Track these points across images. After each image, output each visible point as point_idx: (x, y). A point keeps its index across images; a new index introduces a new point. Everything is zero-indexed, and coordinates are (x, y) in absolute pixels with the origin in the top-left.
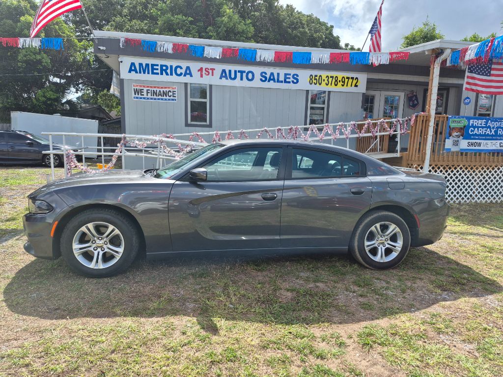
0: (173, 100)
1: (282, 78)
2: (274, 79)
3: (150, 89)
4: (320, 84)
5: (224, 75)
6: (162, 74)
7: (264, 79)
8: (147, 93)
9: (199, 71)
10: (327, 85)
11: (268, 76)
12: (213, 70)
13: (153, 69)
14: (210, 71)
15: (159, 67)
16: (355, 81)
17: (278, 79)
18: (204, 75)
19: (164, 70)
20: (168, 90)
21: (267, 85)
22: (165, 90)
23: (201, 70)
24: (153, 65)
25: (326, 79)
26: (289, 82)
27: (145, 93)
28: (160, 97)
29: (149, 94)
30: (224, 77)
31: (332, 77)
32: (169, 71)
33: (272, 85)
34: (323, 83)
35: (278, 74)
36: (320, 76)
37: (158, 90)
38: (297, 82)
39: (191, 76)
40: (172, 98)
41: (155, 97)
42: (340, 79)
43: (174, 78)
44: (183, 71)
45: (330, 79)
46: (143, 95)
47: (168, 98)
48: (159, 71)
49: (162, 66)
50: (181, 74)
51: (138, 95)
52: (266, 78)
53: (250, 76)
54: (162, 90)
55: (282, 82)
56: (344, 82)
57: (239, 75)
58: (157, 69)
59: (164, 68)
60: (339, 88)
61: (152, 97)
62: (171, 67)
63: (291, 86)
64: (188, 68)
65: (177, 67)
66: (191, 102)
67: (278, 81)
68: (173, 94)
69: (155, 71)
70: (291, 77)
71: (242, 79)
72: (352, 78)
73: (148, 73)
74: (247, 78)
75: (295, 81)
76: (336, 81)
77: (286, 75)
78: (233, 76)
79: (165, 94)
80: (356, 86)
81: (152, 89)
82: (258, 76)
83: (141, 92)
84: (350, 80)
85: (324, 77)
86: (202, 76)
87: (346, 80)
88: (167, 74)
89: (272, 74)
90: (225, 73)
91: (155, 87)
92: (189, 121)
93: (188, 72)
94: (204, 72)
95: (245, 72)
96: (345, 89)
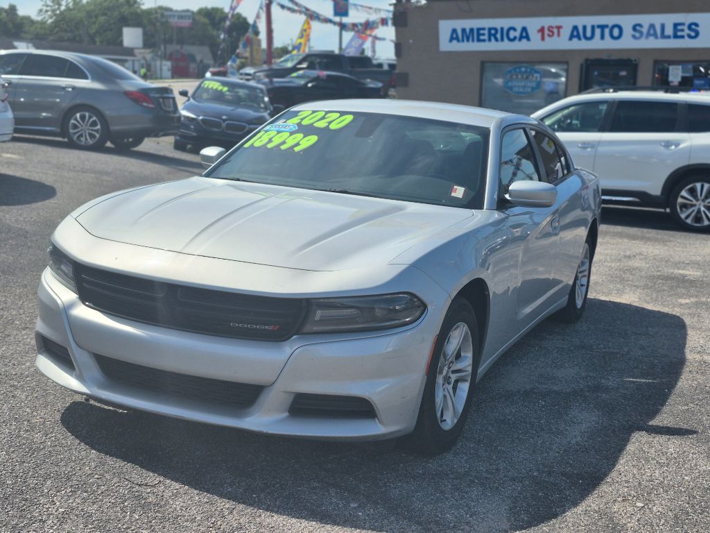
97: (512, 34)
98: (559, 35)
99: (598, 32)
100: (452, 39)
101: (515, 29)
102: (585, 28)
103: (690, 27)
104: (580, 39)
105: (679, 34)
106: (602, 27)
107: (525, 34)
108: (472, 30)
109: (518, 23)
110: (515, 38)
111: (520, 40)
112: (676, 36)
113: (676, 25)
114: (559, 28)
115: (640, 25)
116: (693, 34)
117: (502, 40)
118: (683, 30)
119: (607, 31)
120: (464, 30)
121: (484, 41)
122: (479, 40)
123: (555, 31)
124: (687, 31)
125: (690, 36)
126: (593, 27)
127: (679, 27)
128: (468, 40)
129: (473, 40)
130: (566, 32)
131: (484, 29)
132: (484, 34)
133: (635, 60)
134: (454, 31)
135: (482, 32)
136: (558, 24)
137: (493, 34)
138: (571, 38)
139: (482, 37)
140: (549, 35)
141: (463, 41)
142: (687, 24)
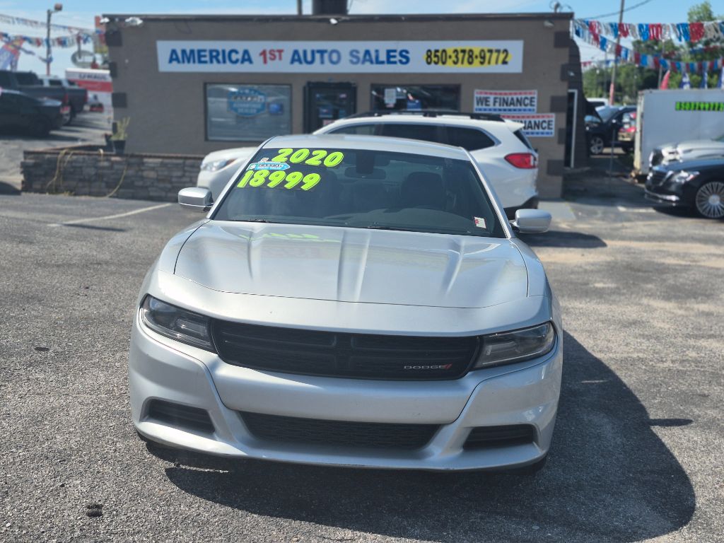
97: (234, 57)
98: (280, 58)
99: (318, 56)
100: (171, 60)
101: (236, 52)
102: (305, 52)
103: (401, 54)
104: (301, 62)
105: (392, 59)
106: (322, 52)
107: (247, 58)
108: (192, 51)
109: (240, 46)
110: (236, 61)
111: (242, 62)
112: (389, 62)
113: (389, 52)
114: (280, 51)
115: (357, 52)
116: (404, 60)
117: (224, 62)
118: (394, 57)
119: (326, 56)
120: (184, 52)
121: (205, 62)
122: (200, 62)
123: (277, 54)
124: (399, 58)
125: (401, 62)
126: (313, 52)
127: (392, 54)
128: (189, 61)
129: (194, 62)
130: (287, 56)
131: (205, 51)
132: (205, 56)
133: (354, 84)
134: (174, 52)
135: (203, 53)
136: (280, 48)
137: (214, 56)
138: (293, 61)
139: (203, 59)
140: (271, 59)
141: (183, 62)
142: (399, 51)
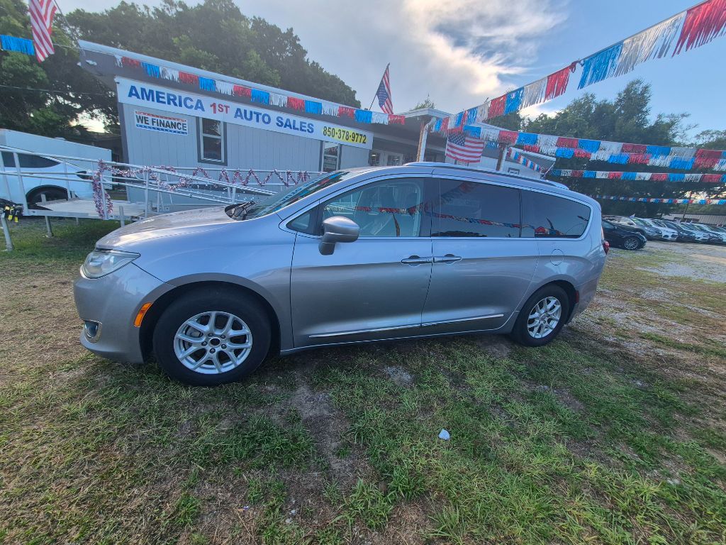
0: (183, 133)
1: (298, 126)
2: (290, 126)
3: (157, 118)
4: (333, 136)
5: (239, 114)
6: (169, 103)
7: (280, 124)
8: (153, 122)
9: (211, 106)
10: (340, 138)
11: (284, 122)
12: (227, 107)
13: (158, 97)
14: (224, 108)
15: (166, 96)
16: (363, 138)
17: (294, 126)
18: (217, 110)
19: (171, 100)
20: (177, 122)
21: (282, 130)
22: (173, 122)
23: (214, 105)
24: (157, 93)
25: (338, 133)
26: (305, 131)
27: (150, 122)
28: (168, 128)
29: (155, 124)
30: (239, 116)
31: (344, 132)
32: (177, 101)
33: (287, 130)
34: (336, 136)
35: (294, 121)
36: (333, 129)
37: (166, 120)
38: (312, 131)
39: (203, 110)
40: (182, 130)
41: (162, 127)
42: (350, 134)
43: (183, 110)
44: (194, 104)
45: (342, 133)
46: (148, 124)
47: (177, 130)
48: (166, 100)
49: (169, 95)
50: (191, 107)
51: (142, 122)
52: (282, 123)
53: (266, 119)
54: (170, 121)
55: (297, 129)
56: (354, 138)
57: (254, 116)
58: (163, 98)
59: (172, 97)
60: (350, 142)
61: (159, 127)
62: (180, 97)
63: (307, 135)
64: (199, 101)
65: (186, 99)
66: (204, 137)
67: (295, 128)
68: (183, 127)
69: (161, 99)
70: (306, 125)
71: (258, 121)
72: (361, 135)
73: (153, 100)
74: (264, 121)
75: (310, 130)
76: (347, 135)
77: (301, 123)
78: (248, 116)
79: (174, 125)
80: (364, 142)
81: (159, 119)
82: (274, 120)
83: (145, 120)
84: (360, 137)
85: (337, 130)
86: (215, 112)
87: (356, 136)
88: (175, 104)
89: (288, 120)
90: (241, 113)
91: (162, 117)
92: (202, 158)
93: (199, 106)
94: (217, 108)
95: (261, 114)
96: (355, 144)
